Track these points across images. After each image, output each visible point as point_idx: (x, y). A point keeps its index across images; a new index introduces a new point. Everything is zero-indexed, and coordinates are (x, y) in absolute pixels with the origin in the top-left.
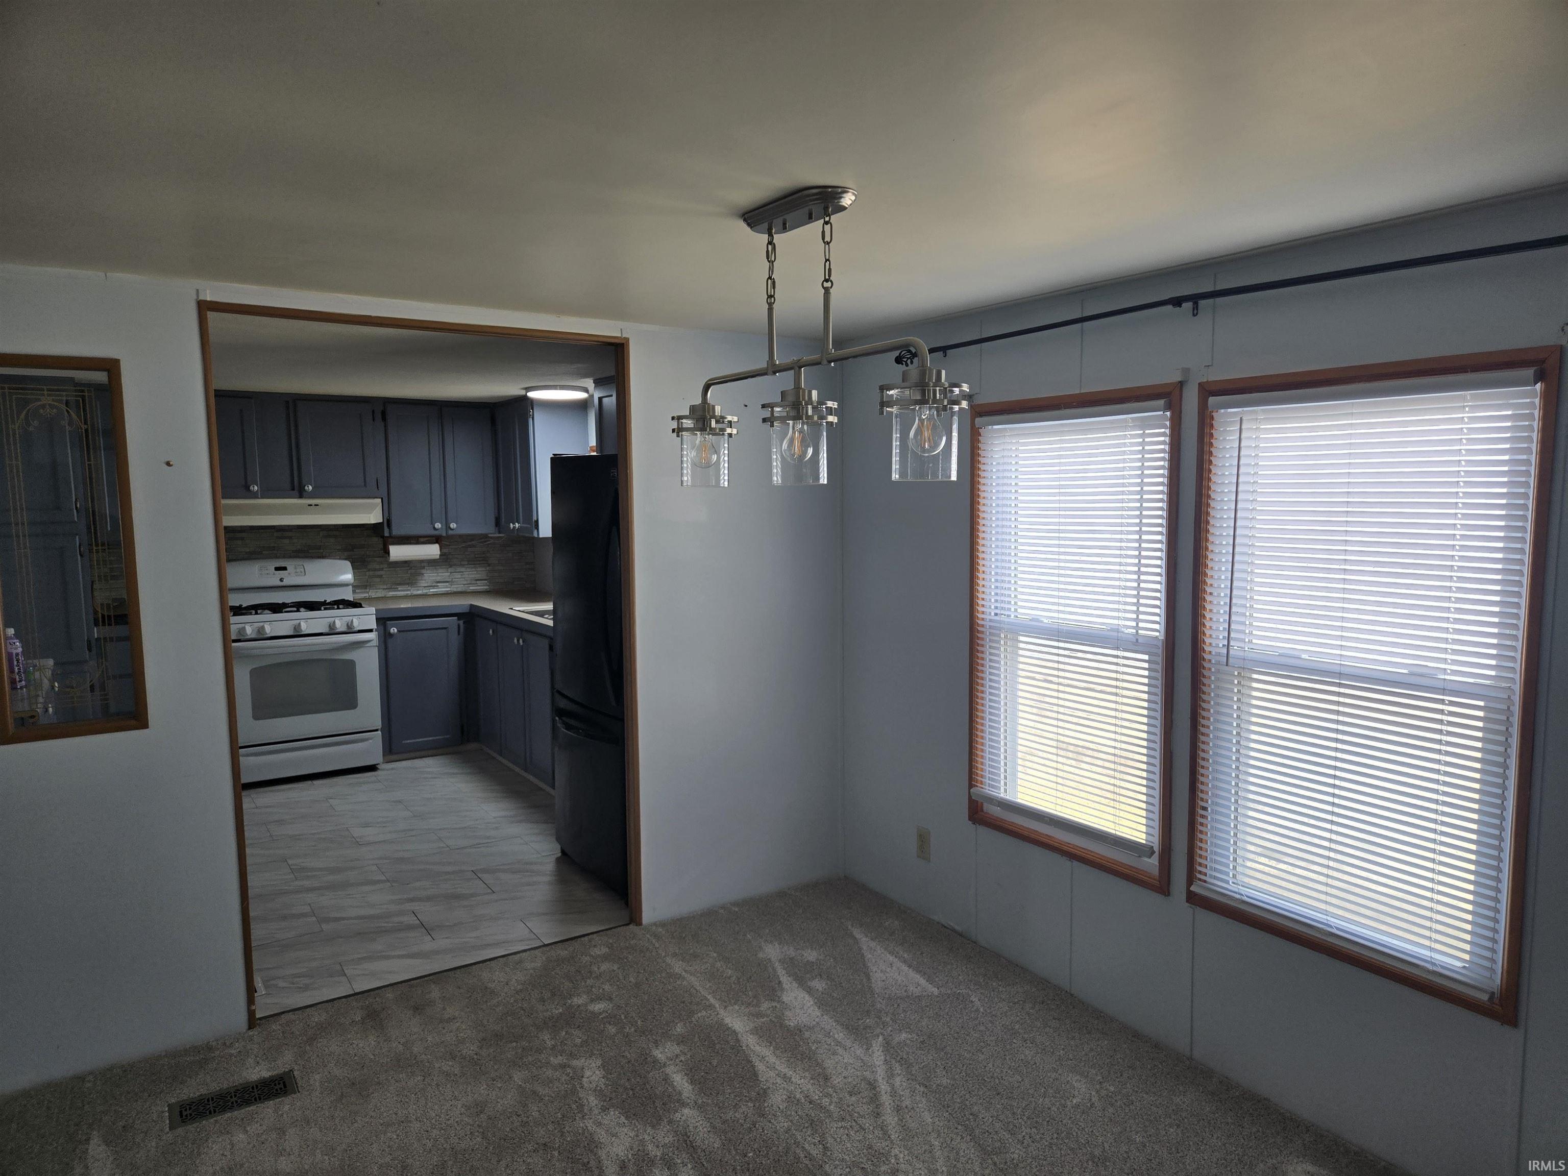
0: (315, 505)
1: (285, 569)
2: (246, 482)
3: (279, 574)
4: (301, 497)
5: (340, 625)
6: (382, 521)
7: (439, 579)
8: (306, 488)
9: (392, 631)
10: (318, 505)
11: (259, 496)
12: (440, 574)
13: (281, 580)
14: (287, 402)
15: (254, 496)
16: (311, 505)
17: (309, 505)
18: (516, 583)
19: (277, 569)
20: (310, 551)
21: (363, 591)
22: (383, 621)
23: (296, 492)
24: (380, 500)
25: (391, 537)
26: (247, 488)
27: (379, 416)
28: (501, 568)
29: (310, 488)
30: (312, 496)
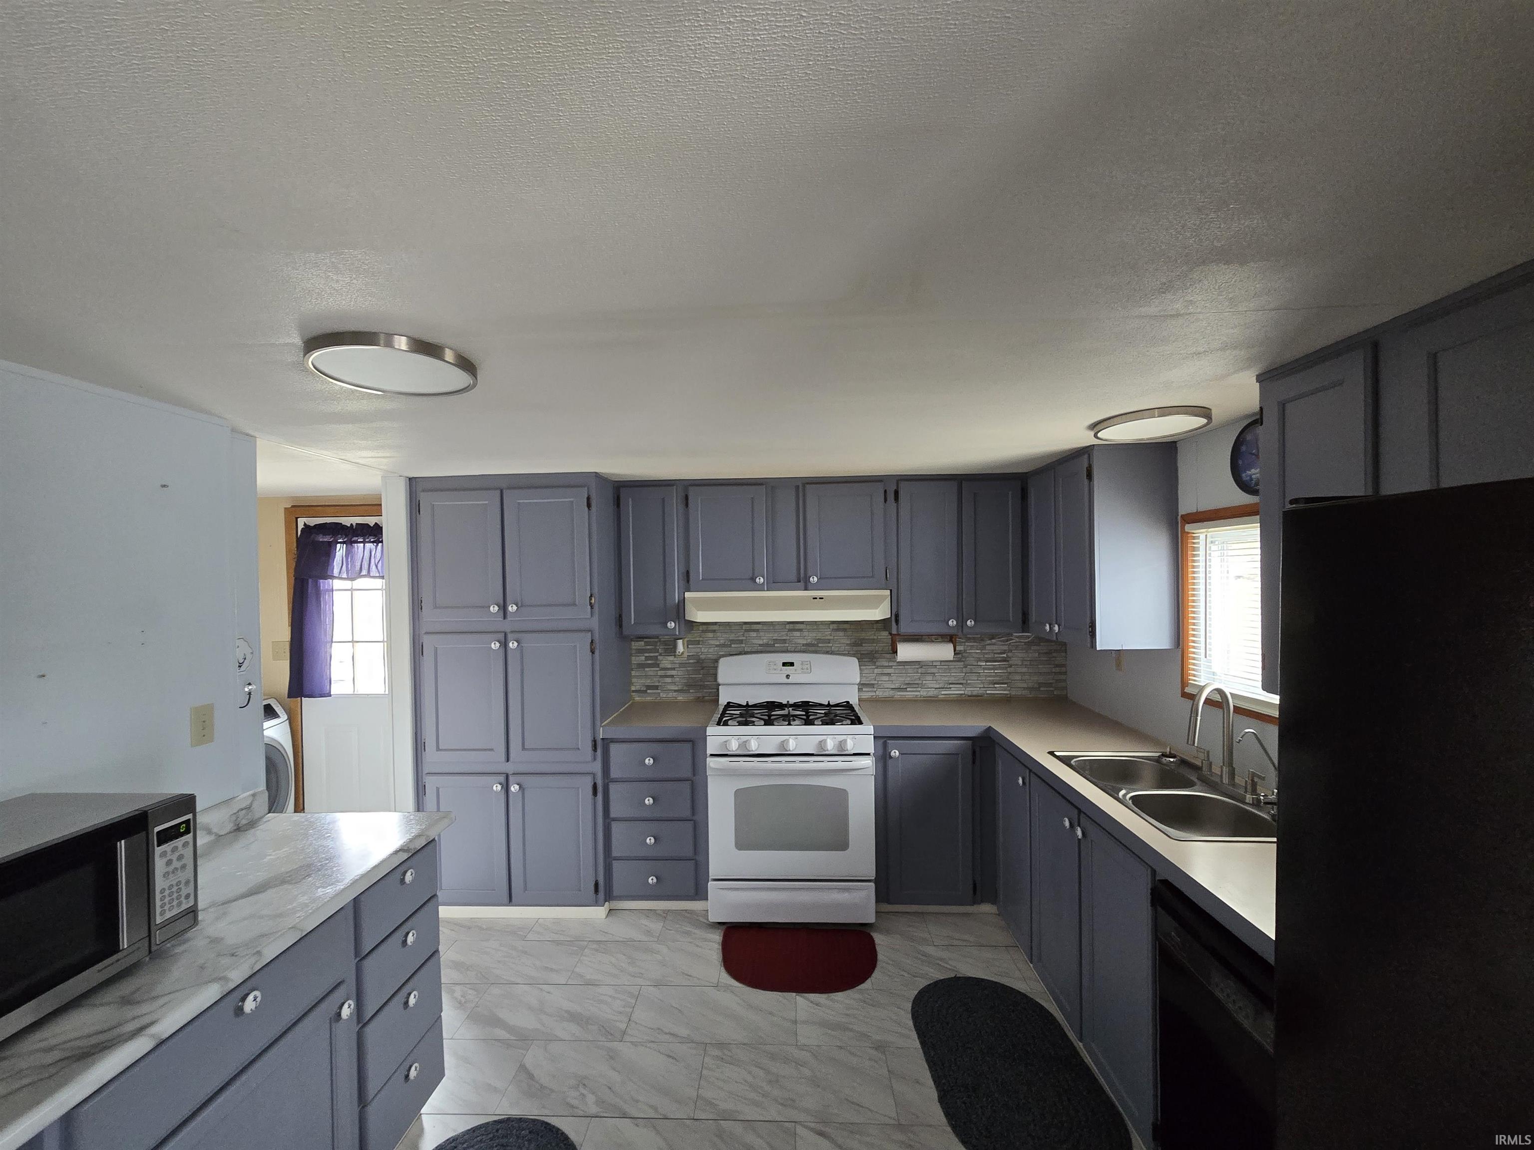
0: (820, 598)
1: (792, 664)
2: (753, 574)
3: (786, 670)
4: (806, 589)
5: (831, 745)
6: (889, 616)
7: (952, 680)
8: (811, 579)
9: (892, 754)
10: (822, 598)
11: (766, 589)
12: (952, 674)
13: (788, 676)
14: (797, 487)
15: (760, 588)
16: (816, 598)
17: (814, 598)
18: (1042, 689)
19: (784, 664)
20: (820, 645)
21: (871, 689)
22: (883, 740)
23: (802, 584)
24: (889, 591)
25: (898, 635)
26: (753, 579)
27: (891, 497)
28: (1024, 670)
29: (816, 579)
30: (816, 587)
